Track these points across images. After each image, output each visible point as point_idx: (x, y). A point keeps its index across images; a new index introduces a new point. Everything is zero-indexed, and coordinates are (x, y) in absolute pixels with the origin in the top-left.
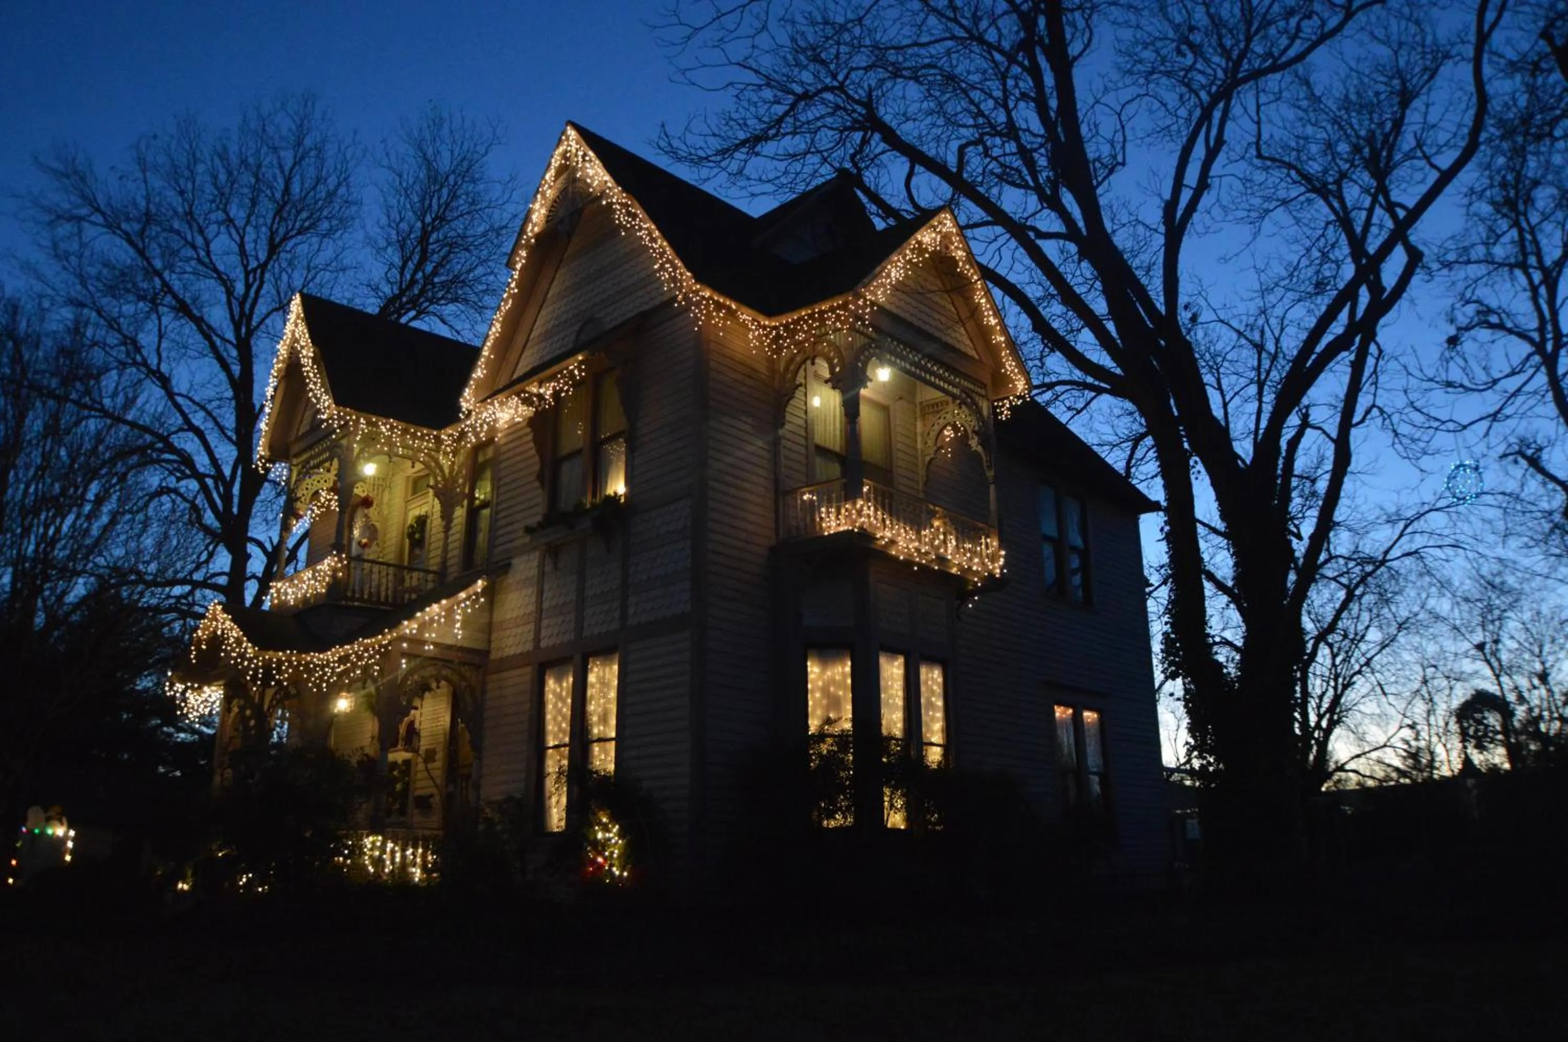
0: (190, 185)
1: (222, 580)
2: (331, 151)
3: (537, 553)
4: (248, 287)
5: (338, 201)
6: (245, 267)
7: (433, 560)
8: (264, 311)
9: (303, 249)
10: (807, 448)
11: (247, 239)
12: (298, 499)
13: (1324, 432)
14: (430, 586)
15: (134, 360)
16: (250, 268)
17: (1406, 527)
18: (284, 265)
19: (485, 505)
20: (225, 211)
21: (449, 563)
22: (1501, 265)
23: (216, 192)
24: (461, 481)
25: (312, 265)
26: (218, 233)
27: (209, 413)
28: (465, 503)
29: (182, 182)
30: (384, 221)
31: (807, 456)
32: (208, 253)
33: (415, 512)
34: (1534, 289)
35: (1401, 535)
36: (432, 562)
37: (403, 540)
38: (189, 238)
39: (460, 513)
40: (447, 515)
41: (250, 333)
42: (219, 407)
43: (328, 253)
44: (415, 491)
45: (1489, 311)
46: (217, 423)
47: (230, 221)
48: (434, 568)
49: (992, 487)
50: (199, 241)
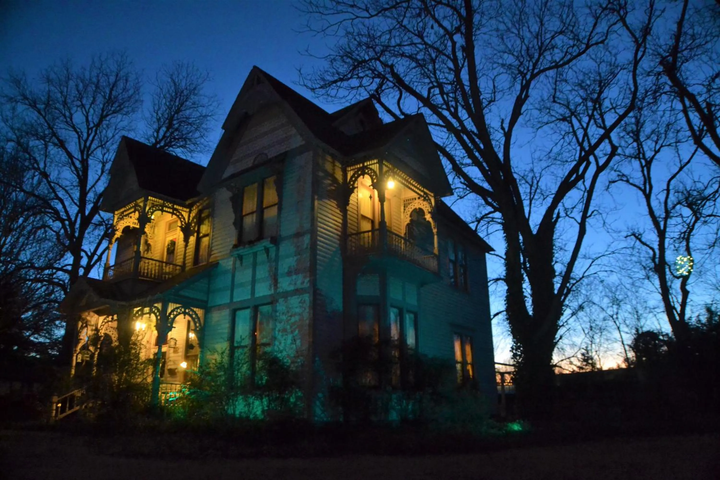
0: (65, 89)
1: (69, 268)
2: (132, 77)
3: (232, 259)
4: (89, 135)
5: (133, 100)
6: (88, 126)
7: (179, 260)
8: (95, 147)
9: (113, 120)
10: (358, 215)
11: (89, 114)
12: (117, 230)
13: (575, 220)
14: (177, 272)
15: (33, 166)
16: (90, 127)
17: (592, 262)
18: (105, 126)
19: (206, 236)
20: (81, 102)
21: (187, 262)
22: (628, 156)
23: (77, 92)
24: (193, 225)
25: (118, 127)
26: (77, 111)
27: (66, 191)
28: (195, 234)
29: (62, 87)
30: (151, 109)
31: (357, 219)
32: (71, 119)
33: (170, 238)
34: (642, 167)
35: (590, 266)
36: (178, 261)
37: (164, 250)
38: (63, 112)
39: (192, 239)
40: (186, 240)
41: (88, 156)
42: (71, 189)
43: (125, 123)
44: (170, 229)
45: (623, 175)
46: (70, 196)
47: (83, 106)
48: (180, 264)
49: (436, 237)
50: (67, 114)
